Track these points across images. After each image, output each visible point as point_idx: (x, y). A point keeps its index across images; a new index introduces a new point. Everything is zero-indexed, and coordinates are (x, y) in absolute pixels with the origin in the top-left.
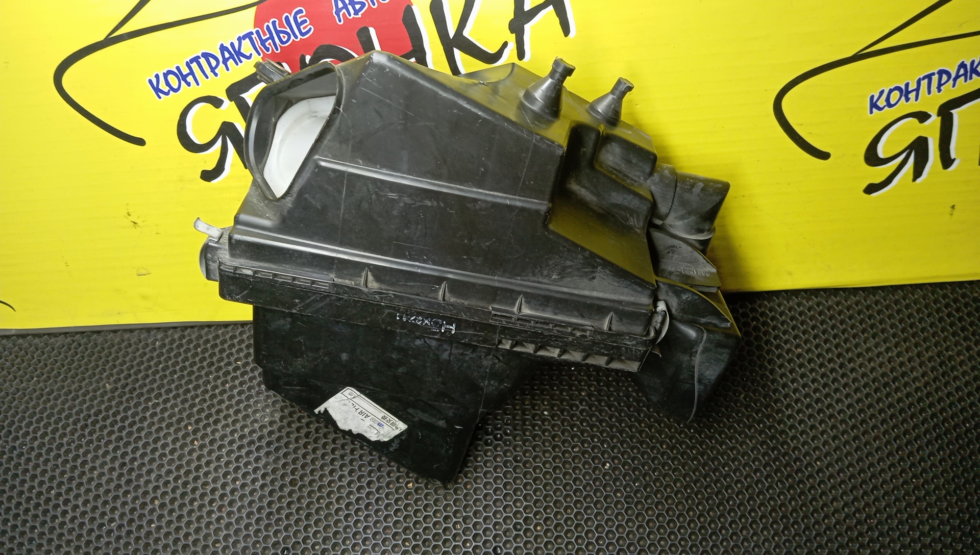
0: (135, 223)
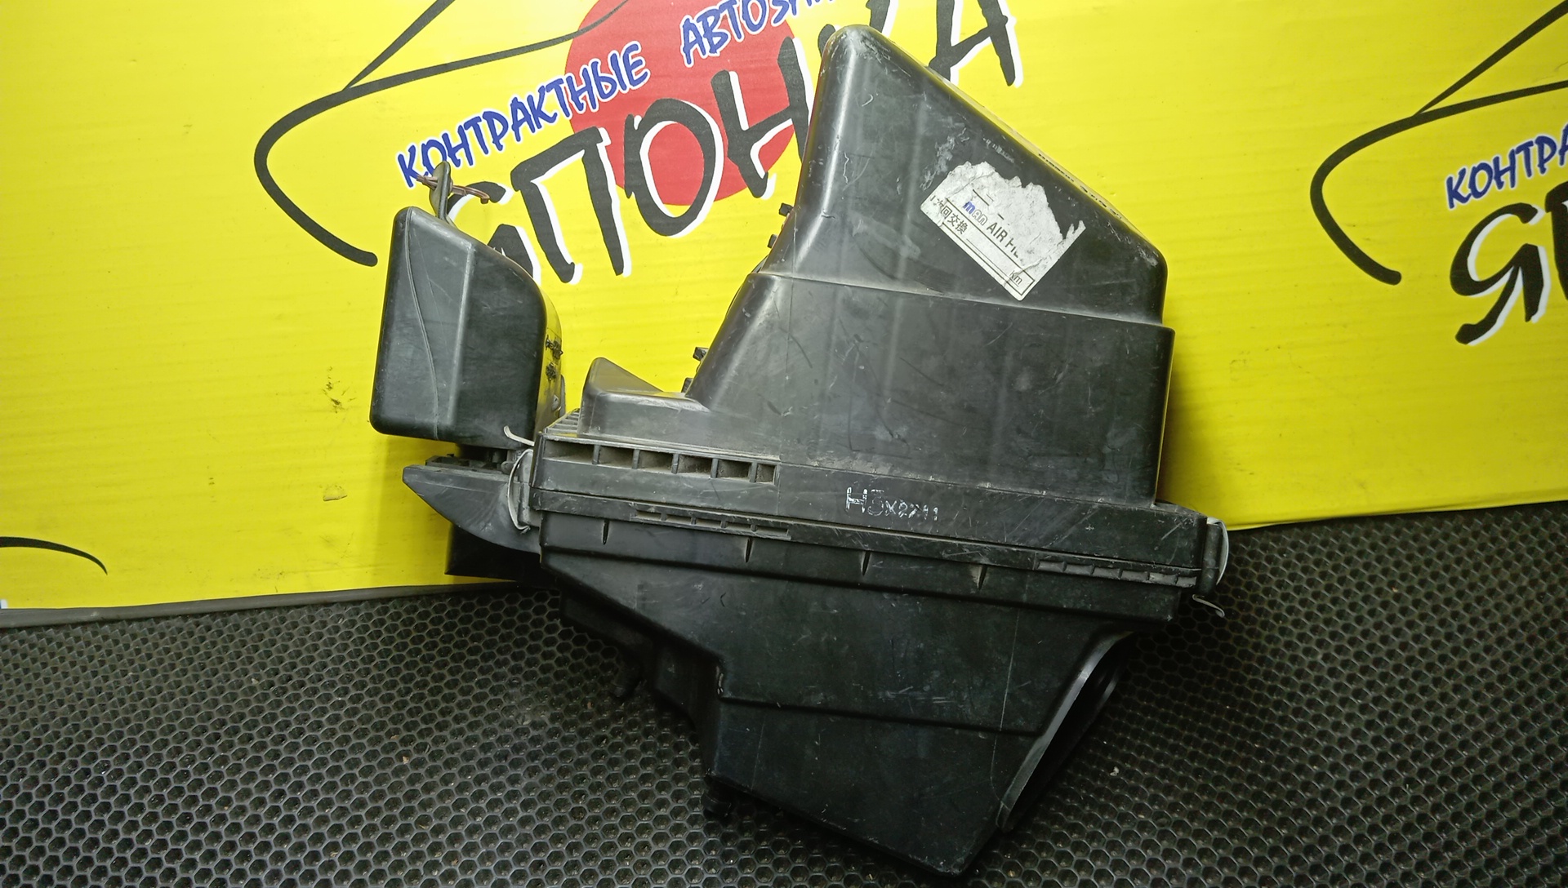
0: (337, 403)
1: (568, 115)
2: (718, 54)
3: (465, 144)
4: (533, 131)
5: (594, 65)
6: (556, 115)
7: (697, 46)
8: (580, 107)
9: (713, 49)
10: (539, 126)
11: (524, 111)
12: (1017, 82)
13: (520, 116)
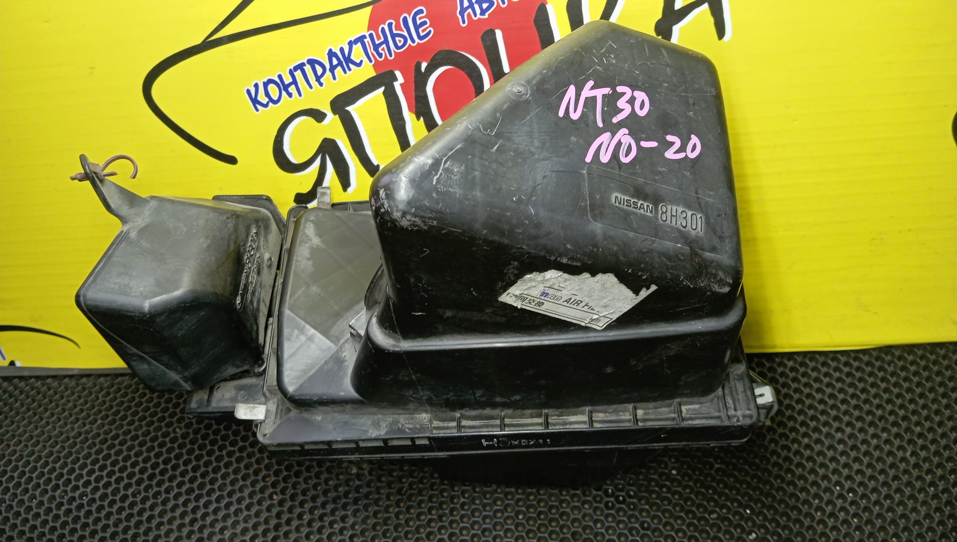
1: (371, 61)
2: (486, 16)
3: (295, 82)
4: (345, 72)
5: (390, 25)
6: (361, 61)
7: (470, 10)
8: (380, 55)
9: (483, 12)
10: (350, 69)
11: (338, 58)
12: (726, 38)
13: (335, 62)
